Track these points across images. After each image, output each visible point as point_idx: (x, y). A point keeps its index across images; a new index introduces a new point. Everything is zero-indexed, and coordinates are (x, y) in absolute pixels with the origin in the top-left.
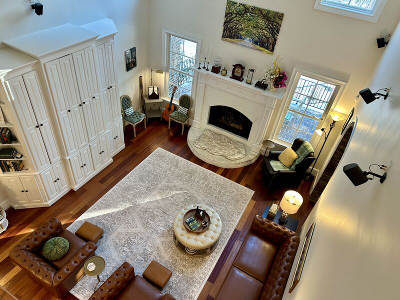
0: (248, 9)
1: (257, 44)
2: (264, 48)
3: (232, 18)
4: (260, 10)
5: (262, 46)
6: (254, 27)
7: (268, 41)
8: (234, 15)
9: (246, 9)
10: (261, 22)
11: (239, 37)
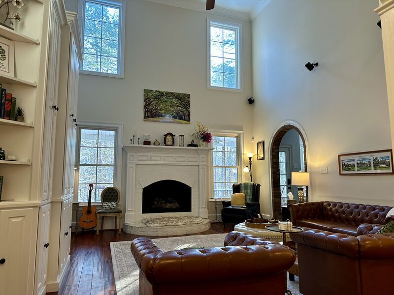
0: (163, 94)
1: (176, 118)
2: (183, 120)
3: (151, 102)
4: (173, 94)
5: (181, 119)
6: (170, 106)
7: (184, 114)
8: (152, 100)
9: (162, 94)
10: (175, 101)
11: (160, 116)
